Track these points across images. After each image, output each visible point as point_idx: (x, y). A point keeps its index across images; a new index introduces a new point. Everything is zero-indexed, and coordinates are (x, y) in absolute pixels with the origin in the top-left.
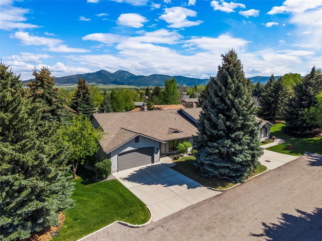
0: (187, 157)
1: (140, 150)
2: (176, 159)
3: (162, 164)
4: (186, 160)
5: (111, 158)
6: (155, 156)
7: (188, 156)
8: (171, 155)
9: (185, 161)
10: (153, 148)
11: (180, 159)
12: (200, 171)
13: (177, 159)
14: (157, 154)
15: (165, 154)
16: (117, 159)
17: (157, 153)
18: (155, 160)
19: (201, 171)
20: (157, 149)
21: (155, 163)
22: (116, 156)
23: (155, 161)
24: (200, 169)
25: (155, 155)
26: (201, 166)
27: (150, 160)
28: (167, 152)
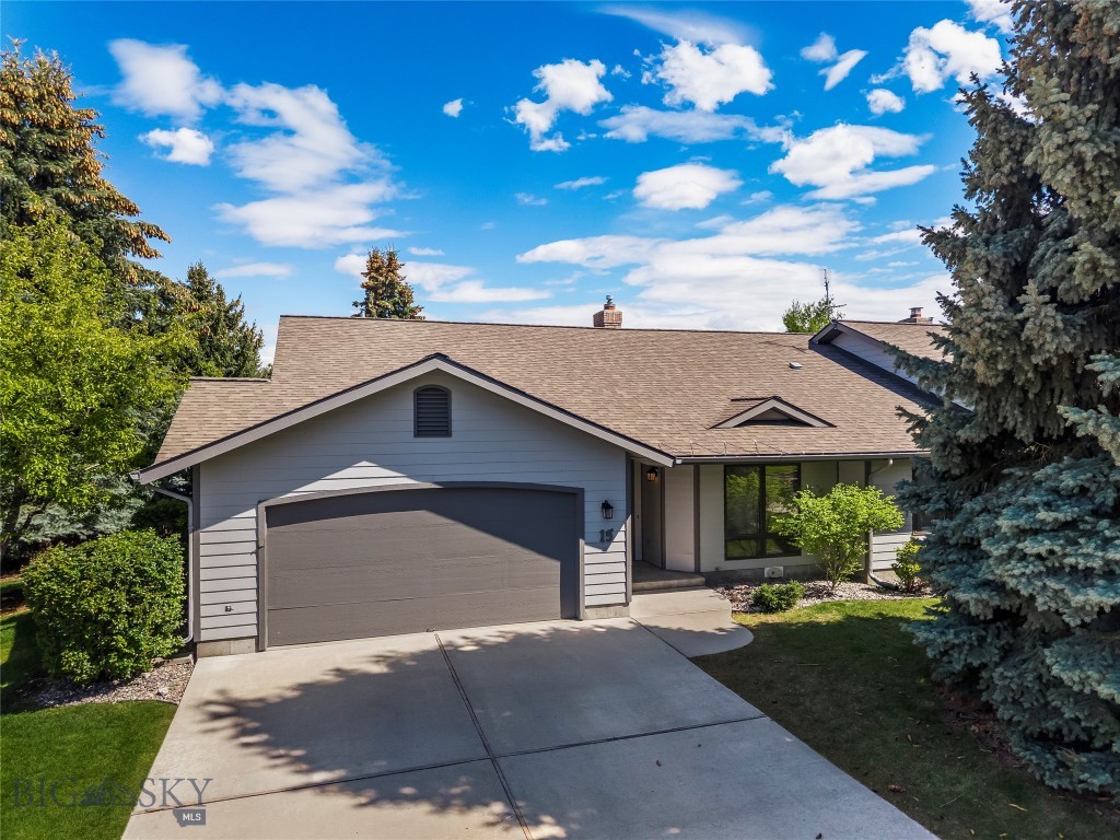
0: (863, 603)
1: (455, 500)
2: (768, 610)
3: (642, 629)
4: (849, 618)
5: (197, 527)
6: (587, 559)
7: (874, 596)
8: (742, 581)
9: (839, 624)
10: (574, 496)
11: (802, 610)
12: (989, 709)
13: (779, 608)
14: (605, 550)
15: (697, 572)
16: (253, 547)
17: (605, 540)
18: (590, 593)
19: (1004, 713)
20: (606, 506)
21: (591, 622)
22: (246, 522)
23: (588, 601)
24: (990, 686)
25: (589, 554)
26: (992, 654)
27: (555, 591)
28: (713, 557)
